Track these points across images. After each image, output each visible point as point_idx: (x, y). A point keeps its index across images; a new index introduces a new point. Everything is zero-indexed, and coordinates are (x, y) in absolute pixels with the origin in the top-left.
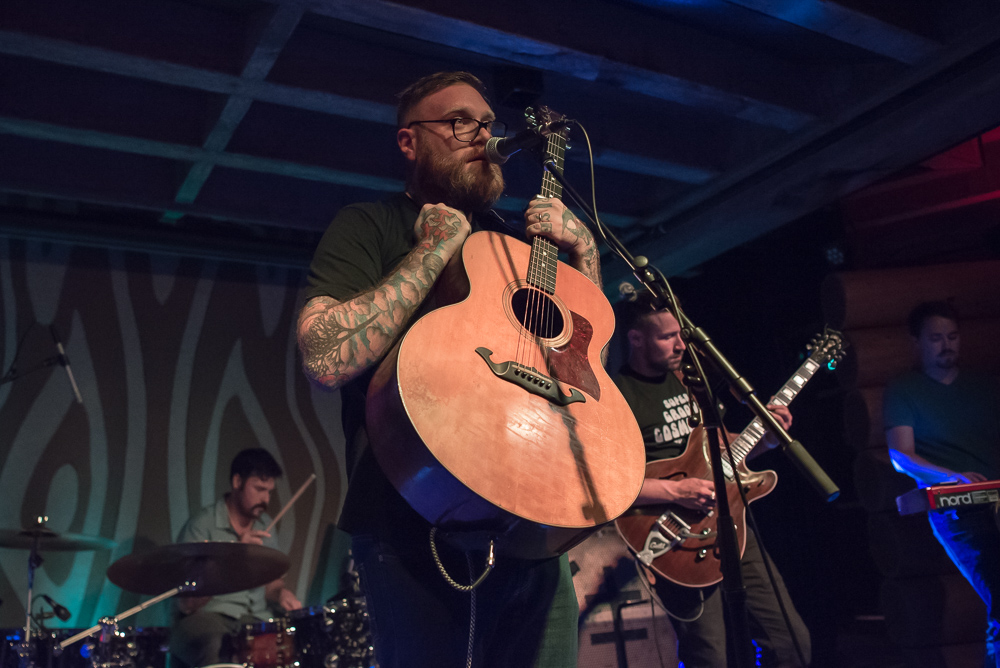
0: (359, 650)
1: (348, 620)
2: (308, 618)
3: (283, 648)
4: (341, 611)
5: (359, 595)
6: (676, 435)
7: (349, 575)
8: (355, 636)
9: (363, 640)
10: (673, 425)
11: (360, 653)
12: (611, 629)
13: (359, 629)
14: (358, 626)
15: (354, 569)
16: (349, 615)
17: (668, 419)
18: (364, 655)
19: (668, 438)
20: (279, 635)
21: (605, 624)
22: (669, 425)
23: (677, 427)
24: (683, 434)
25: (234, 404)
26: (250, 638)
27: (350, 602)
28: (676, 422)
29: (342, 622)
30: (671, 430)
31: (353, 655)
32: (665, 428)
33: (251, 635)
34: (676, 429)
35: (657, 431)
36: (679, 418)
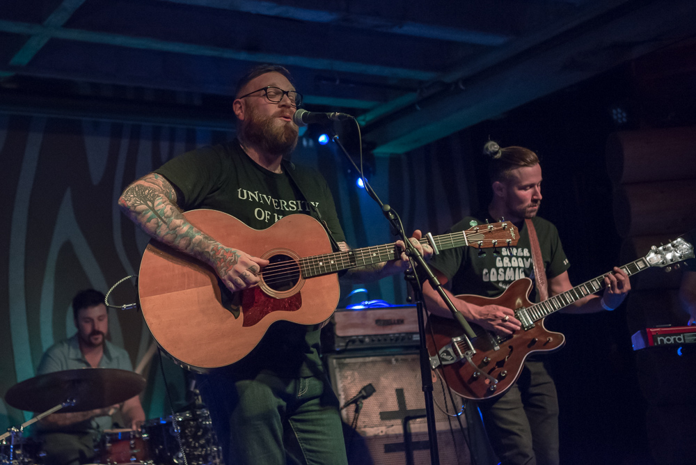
0: (200, 450)
1: (191, 427)
2: (159, 426)
3: (135, 451)
4: (186, 420)
5: (201, 407)
6: (501, 279)
7: (192, 392)
8: (196, 438)
9: (202, 442)
10: (501, 270)
11: (201, 452)
12: (401, 440)
13: (199, 434)
14: (199, 431)
15: (196, 387)
16: (192, 423)
17: (499, 264)
18: (203, 453)
19: (493, 279)
20: (132, 442)
21: (397, 436)
22: (497, 269)
23: (505, 273)
24: (507, 279)
25: (67, 248)
26: (108, 445)
27: (193, 413)
28: (505, 269)
29: (186, 428)
30: (498, 274)
31: (196, 453)
32: (493, 270)
33: (109, 442)
34: (503, 274)
35: (485, 271)
36: (509, 265)
